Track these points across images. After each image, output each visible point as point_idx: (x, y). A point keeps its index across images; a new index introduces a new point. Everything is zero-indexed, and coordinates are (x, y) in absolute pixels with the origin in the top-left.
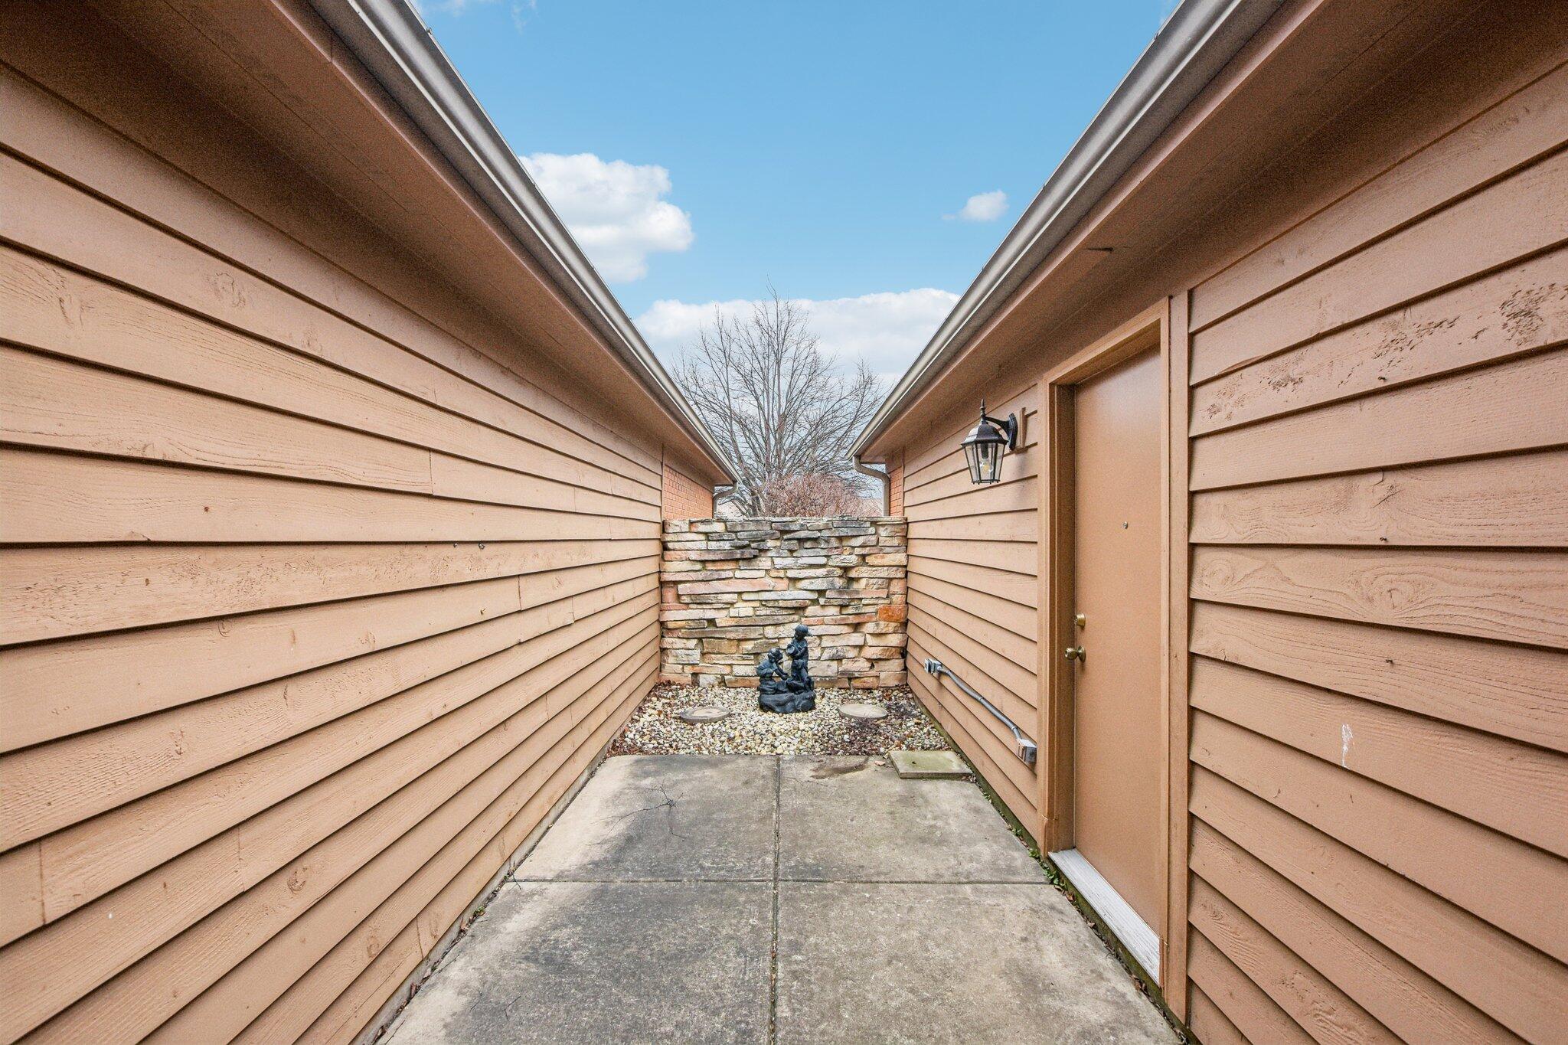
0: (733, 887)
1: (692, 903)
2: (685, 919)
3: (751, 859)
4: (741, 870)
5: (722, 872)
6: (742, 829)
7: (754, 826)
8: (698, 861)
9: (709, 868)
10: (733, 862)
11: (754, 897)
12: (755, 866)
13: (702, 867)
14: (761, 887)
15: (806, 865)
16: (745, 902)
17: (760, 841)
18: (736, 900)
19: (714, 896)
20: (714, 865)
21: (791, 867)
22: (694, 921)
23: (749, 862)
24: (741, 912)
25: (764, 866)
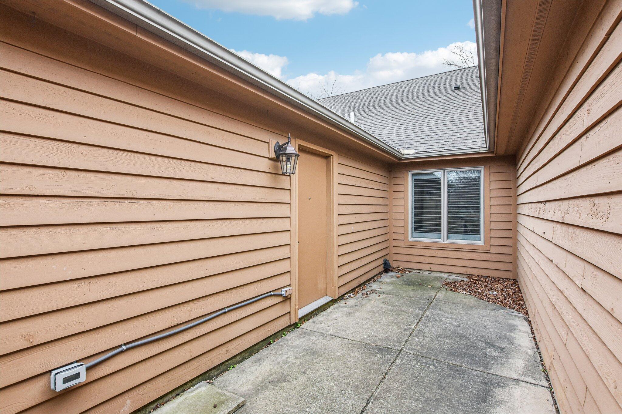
0: (421, 353)
1: (440, 352)
2: (443, 347)
3: (408, 364)
4: (415, 359)
5: (425, 361)
6: (405, 386)
7: (396, 386)
8: (437, 371)
9: (431, 365)
10: (418, 365)
11: (413, 347)
12: (407, 360)
13: (435, 367)
14: (409, 350)
15: (382, 354)
16: (418, 346)
17: (397, 374)
18: (421, 348)
19: (430, 352)
20: (428, 366)
21: (390, 354)
22: (439, 345)
23: (410, 362)
24: (420, 343)
25: (402, 359)
